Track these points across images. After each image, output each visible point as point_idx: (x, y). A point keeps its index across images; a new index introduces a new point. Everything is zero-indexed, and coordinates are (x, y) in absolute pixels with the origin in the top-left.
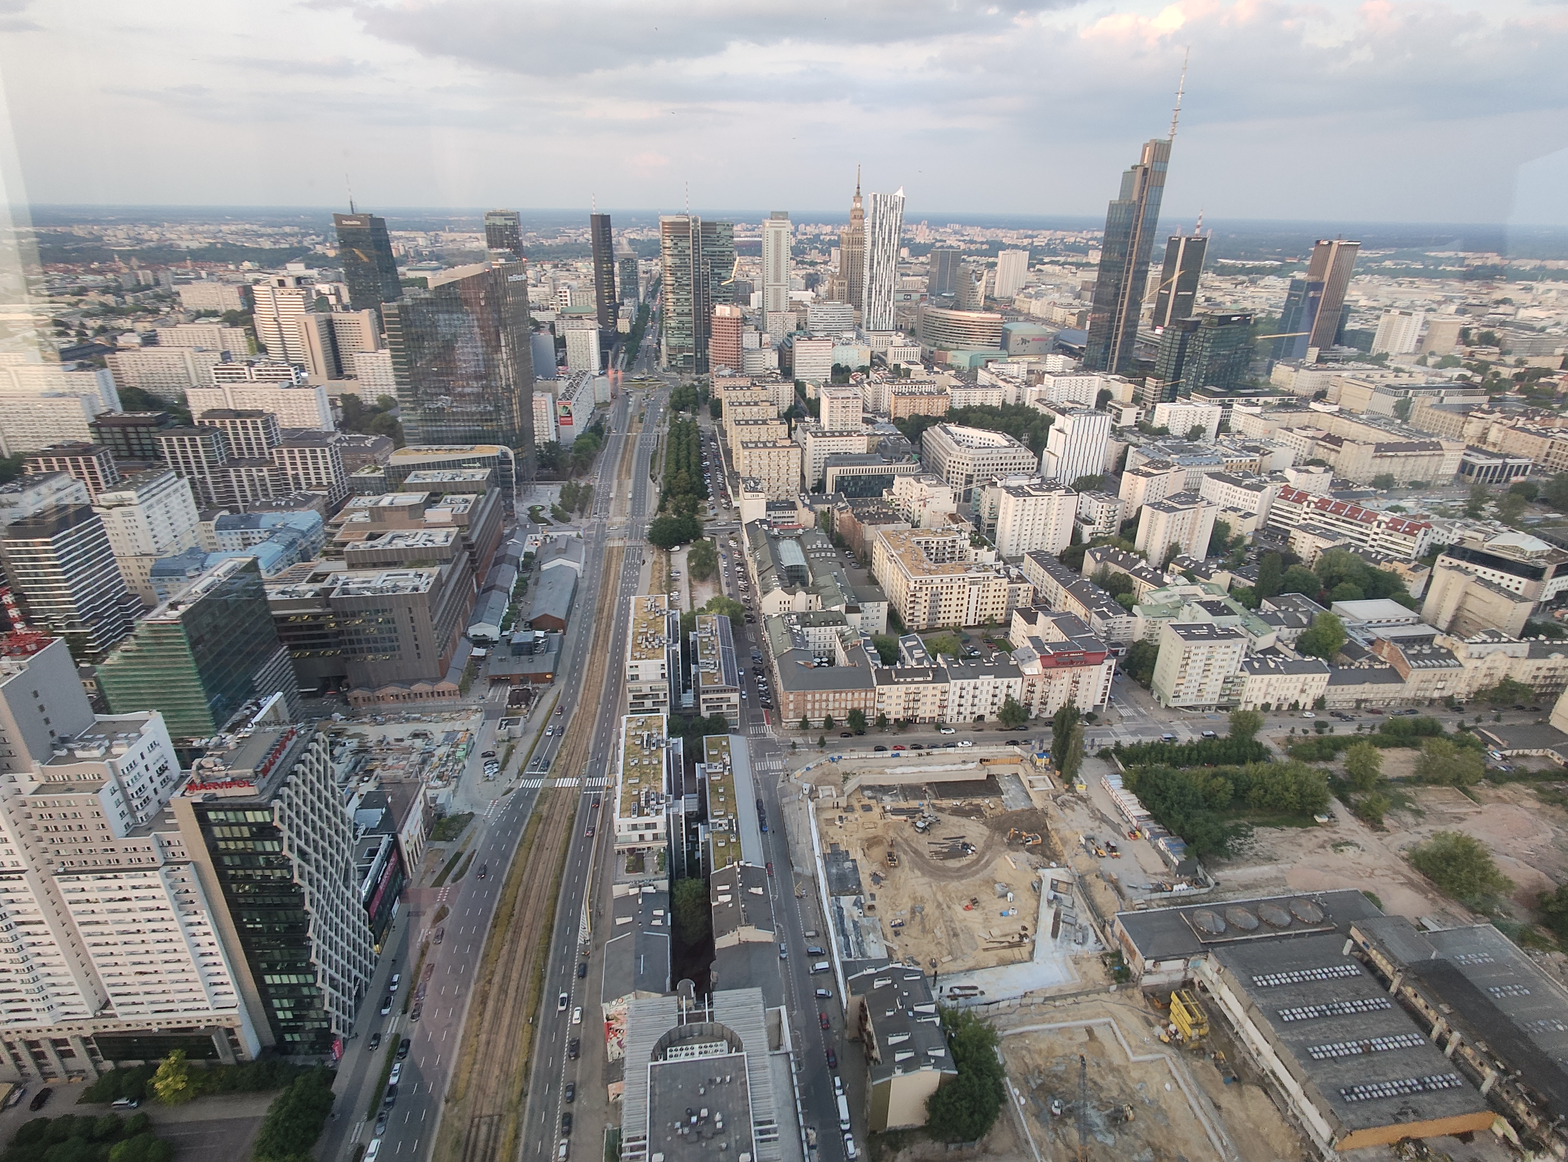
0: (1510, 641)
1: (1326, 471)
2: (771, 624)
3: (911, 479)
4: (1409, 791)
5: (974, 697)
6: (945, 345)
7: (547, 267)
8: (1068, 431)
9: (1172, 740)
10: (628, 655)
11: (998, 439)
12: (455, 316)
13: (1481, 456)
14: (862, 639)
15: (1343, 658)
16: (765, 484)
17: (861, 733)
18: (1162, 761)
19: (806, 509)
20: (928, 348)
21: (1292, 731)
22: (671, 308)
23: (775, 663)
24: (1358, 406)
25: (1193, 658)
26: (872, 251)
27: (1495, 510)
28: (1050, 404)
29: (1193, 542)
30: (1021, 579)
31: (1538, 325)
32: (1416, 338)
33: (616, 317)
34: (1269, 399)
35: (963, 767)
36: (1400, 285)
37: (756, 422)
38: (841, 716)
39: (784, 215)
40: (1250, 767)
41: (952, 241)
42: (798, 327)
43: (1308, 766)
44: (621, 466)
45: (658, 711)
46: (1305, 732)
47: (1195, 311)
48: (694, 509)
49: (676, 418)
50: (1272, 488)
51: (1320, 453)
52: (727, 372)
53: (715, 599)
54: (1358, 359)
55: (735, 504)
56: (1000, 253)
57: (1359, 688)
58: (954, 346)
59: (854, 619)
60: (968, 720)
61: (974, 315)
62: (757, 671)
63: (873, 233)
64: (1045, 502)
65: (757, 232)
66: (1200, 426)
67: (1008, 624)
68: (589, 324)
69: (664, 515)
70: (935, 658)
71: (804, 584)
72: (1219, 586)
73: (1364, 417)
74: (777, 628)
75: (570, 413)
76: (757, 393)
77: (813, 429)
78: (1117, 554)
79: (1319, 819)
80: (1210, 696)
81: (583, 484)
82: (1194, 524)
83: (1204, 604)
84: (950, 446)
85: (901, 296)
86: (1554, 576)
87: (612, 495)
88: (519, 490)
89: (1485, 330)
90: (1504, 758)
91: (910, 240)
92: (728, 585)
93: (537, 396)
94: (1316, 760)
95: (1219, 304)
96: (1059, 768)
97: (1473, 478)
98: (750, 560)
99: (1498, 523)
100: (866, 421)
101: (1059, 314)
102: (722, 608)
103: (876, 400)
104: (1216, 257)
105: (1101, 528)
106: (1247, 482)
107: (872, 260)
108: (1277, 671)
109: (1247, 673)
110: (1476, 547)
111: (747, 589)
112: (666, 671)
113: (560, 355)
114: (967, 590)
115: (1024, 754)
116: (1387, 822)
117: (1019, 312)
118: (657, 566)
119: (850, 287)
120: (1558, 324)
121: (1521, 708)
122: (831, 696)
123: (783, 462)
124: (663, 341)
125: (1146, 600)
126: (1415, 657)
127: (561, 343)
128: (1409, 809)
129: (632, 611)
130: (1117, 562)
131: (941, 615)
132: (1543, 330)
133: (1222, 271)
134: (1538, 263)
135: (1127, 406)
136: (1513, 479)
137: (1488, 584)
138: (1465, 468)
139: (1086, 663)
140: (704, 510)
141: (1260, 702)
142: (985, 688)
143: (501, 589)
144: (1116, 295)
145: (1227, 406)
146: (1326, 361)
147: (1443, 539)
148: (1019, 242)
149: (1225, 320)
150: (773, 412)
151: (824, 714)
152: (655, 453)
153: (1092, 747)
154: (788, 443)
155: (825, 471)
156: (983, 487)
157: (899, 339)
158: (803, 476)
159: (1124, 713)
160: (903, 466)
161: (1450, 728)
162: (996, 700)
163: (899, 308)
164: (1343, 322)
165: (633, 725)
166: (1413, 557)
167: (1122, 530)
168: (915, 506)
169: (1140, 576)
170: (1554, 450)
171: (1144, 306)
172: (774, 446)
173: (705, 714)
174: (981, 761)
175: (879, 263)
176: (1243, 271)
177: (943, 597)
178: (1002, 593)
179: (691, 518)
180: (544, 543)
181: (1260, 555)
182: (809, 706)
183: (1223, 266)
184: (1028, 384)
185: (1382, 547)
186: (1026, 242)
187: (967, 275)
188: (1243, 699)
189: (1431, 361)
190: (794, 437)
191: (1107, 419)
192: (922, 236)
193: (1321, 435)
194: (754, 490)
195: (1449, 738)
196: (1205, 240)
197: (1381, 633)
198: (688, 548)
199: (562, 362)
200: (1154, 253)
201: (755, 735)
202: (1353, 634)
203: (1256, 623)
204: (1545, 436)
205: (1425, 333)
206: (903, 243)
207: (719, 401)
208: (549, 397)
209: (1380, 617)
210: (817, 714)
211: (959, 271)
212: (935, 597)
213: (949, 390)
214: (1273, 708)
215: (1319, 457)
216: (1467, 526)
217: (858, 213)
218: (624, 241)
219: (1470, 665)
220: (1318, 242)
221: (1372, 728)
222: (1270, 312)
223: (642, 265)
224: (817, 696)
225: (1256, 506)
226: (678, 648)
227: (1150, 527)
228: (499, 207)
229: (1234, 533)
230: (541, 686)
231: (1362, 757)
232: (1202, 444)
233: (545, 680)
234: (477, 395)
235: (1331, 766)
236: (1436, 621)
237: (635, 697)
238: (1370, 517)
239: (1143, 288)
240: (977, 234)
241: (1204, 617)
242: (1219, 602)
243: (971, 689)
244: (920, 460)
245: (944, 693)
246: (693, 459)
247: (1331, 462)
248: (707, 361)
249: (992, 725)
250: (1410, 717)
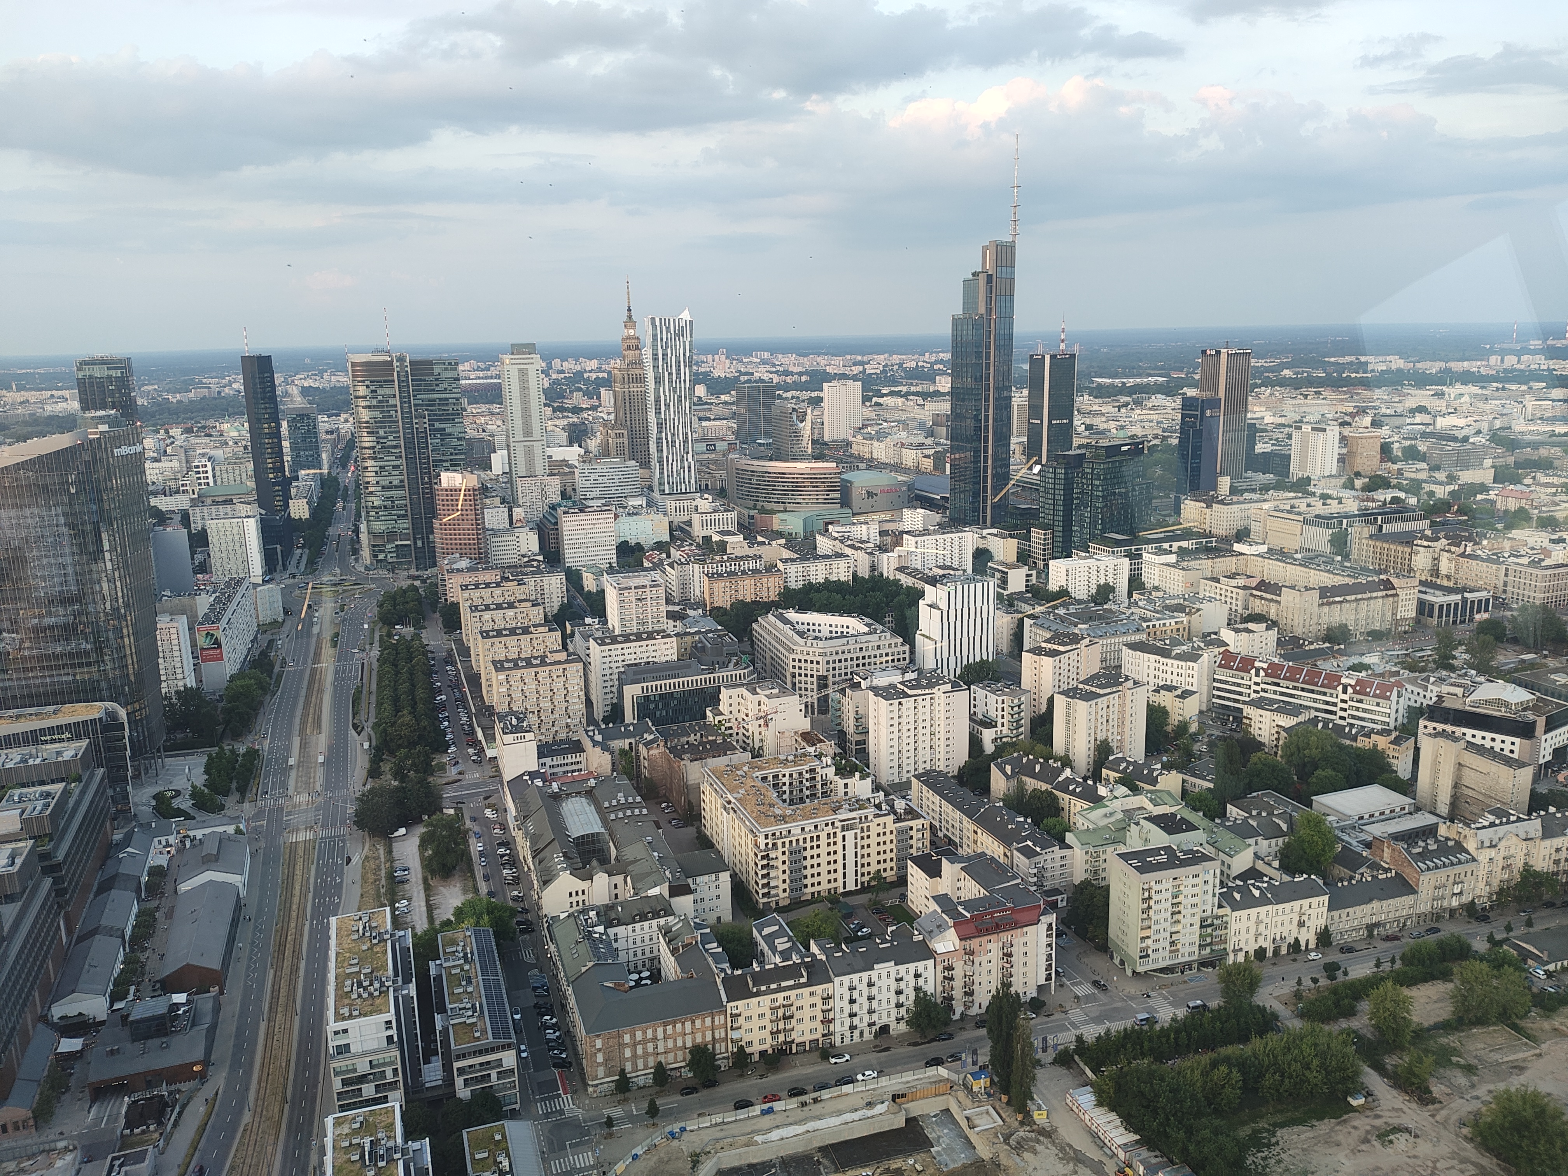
0: (1519, 820)
1: (1268, 629)
2: (557, 930)
3: (743, 691)
4: (1451, 1040)
5: (871, 998)
6: (768, 506)
7: (175, 432)
8: (944, 606)
9: (1151, 1021)
10: (331, 1014)
11: (854, 624)
12: (28, 512)
13: (1438, 593)
14: (698, 934)
15: (1340, 871)
16: (533, 719)
17: (711, 1084)
18: (1143, 1055)
19: (598, 750)
20: (746, 512)
21: (1299, 982)
22: (373, 480)
23: (570, 991)
24: (1291, 544)
25: (1155, 897)
26: (656, 391)
27: (1466, 656)
28: (914, 573)
29: (1126, 736)
30: (911, 813)
31: (1460, 434)
32: (1336, 457)
33: (287, 497)
34: (1184, 544)
35: (870, 1113)
36: (1306, 397)
37: (512, 632)
38: (676, 1061)
39: (529, 349)
40: (1257, 1043)
41: (761, 373)
42: (564, 495)
43: (1327, 1028)
44: (305, 716)
45: (385, 1099)
46: (1315, 981)
47: (1076, 442)
48: (427, 769)
49: (390, 635)
50: (1208, 657)
51: (1258, 606)
52: (464, 564)
53: (469, 903)
54: (1279, 486)
55: (490, 753)
56: (825, 385)
57: (1367, 908)
58: (781, 507)
59: (684, 904)
60: (867, 1036)
61: (801, 466)
62: (542, 1009)
63: (656, 367)
64: (928, 703)
65: (493, 371)
66: (1107, 585)
67: (902, 881)
68: (243, 509)
69: (378, 783)
70: (808, 948)
71: (604, 861)
72: (1169, 793)
73: (1298, 556)
74: (567, 935)
75: (218, 644)
76: (513, 591)
77: (599, 634)
78: (1031, 764)
79: (1354, 1103)
80: (1186, 950)
81: (242, 750)
82: (1122, 712)
83: (1155, 820)
84: (791, 639)
85: (702, 447)
86: (1545, 733)
87: (291, 761)
88: (136, 769)
89: (1407, 443)
90: (1549, 974)
91: (706, 374)
92: (486, 878)
93: (163, 622)
94: (1335, 1019)
95: (1102, 432)
96: (1005, 1090)
97: (1435, 621)
98: (519, 836)
99: (1473, 672)
100: (671, 615)
101: (909, 458)
102: (479, 916)
103: (684, 586)
104: (1089, 377)
105: (1005, 731)
106: (1177, 650)
107: (657, 401)
108: (1263, 901)
109: (1227, 910)
110: (1458, 706)
111: (516, 881)
112: (393, 1032)
113: (199, 557)
114: (840, 836)
115: (954, 1077)
116: (1437, 1089)
117: (860, 458)
118: (372, 864)
119: (631, 438)
120: (1479, 432)
121: (1550, 905)
122: (660, 1030)
123: (558, 685)
124: (363, 527)
125: (1081, 823)
126: (1423, 856)
127: (200, 540)
128: (1459, 1066)
129: (333, 942)
130: (1034, 776)
131: (808, 881)
132: (1465, 439)
133: (1100, 392)
134: (1442, 365)
135: (1012, 566)
136: (1478, 617)
137: (1480, 750)
138: (1424, 608)
139: (1016, 925)
140: (442, 768)
141: (1252, 948)
142: (884, 983)
143: (110, 932)
144: (978, 429)
145: (1134, 557)
146: (1242, 492)
147: (1420, 700)
148: (847, 371)
149: (1114, 450)
150: (536, 615)
151: (651, 1063)
152: (359, 690)
153: (1044, 1050)
154: (563, 656)
155: (620, 692)
156: (843, 691)
157: (705, 503)
158: (589, 703)
159: (1081, 990)
160: (730, 672)
161: (1480, 945)
162: (902, 998)
163: (701, 462)
164: (1252, 443)
165: (346, 1130)
166: (1392, 726)
167: (1032, 731)
168: (753, 727)
169: (1066, 791)
170: (1511, 578)
171: (1014, 440)
172: (543, 663)
173: (463, 1092)
174: (894, 1098)
175: (667, 405)
176: (1124, 390)
177: (808, 853)
178: (888, 838)
179: (423, 783)
180: (181, 849)
181: (1211, 745)
182: (628, 1053)
183: (1100, 386)
184: (883, 549)
185: (1354, 717)
186: (856, 370)
187: (785, 416)
188: (1230, 947)
189: (1358, 483)
190: (571, 648)
191: (992, 584)
192: (722, 368)
193: (1253, 583)
194: (517, 729)
195: (1482, 959)
196: (1073, 356)
197: (1377, 830)
198: (421, 830)
199: (203, 568)
200: (1015, 375)
201: (547, 1115)
202: (1346, 837)
203: (1225, 838)
204: (1496, 562)
205: (1344, 451)
206: (697, 379)
207: (456, 606)
208: (182, 622)
209: (1372, 809)
210: (641, 1065)
211: (775, 411)
212: (797, 855)
213: (780, 566)
214: (1270, 953)
215: (1258, 610)
216: (1442, 680)
217: (632, 342)
218: (295, 391)
219: (1484, 856)
220: (1204, 352)
221: (1393, 961)
222: (1165, 438)
223: (324, 422)
224: (639, 1035)
225: (1195, 681)
226: (412, 990)
227: (1068, 722)
228: (98, 353)
229: (1174, 719)
230: (185, 1086)
231: (1388, 1004)
232: (1114, 608)
233: (192, 1076)
234: (65, 627)
235: (1355, 1024)
236: (1434, 804)
237: (345, 1082)
238: (1333, 680)
239: (1009, 418)
240: (791, 362)
241: (1159, 838)
242: (1174, 815)
243: (863, 986)
244: (753, 662)
245: (826, 999)
246: (420, 693)
247: (1273, 615)
248: (433, 550)
249: (901, 1037)
250: (1432, 938)
